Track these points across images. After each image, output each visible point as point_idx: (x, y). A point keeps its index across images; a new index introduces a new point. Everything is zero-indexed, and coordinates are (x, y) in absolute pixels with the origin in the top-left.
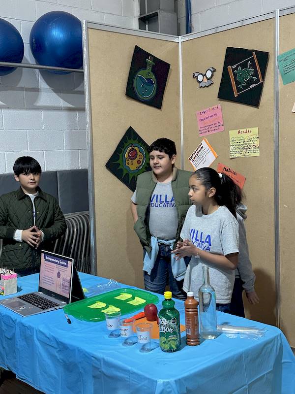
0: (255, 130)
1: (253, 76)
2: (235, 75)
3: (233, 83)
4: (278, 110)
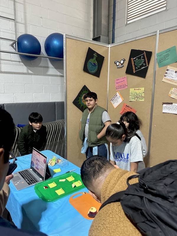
4: (155, 80)
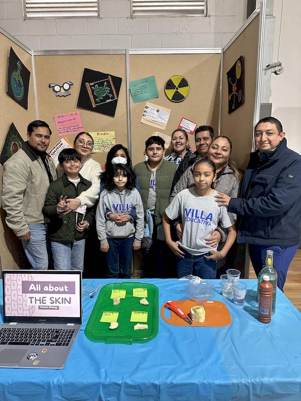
0: (113, 133)
1: (109, 93)
2: (93, 91)
3: (91, 96)
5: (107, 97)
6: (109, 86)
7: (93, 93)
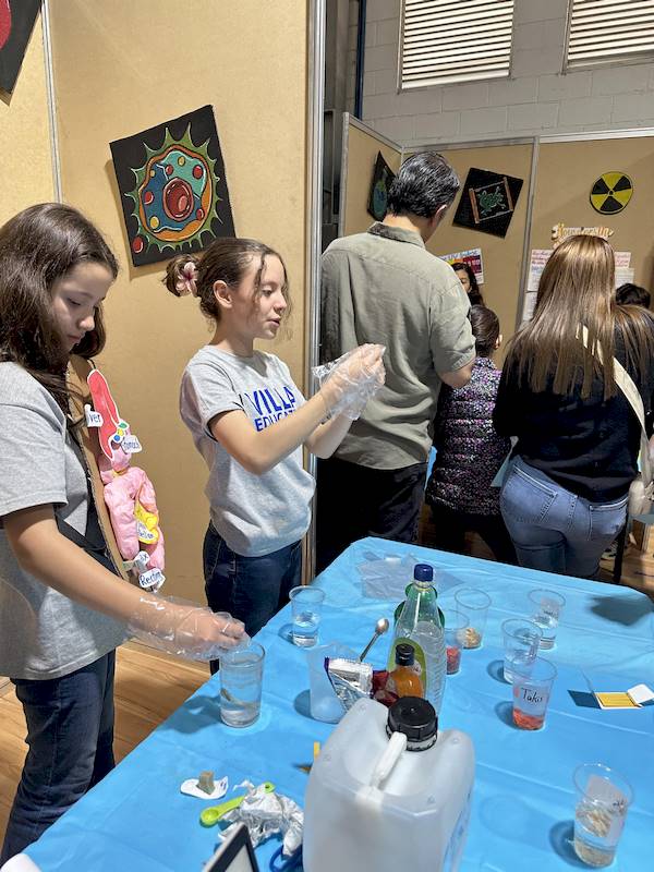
1: (501, 203)
2: (478, 200)
5: (498, 209)
6: (503, 191)
7: (478, 204)
